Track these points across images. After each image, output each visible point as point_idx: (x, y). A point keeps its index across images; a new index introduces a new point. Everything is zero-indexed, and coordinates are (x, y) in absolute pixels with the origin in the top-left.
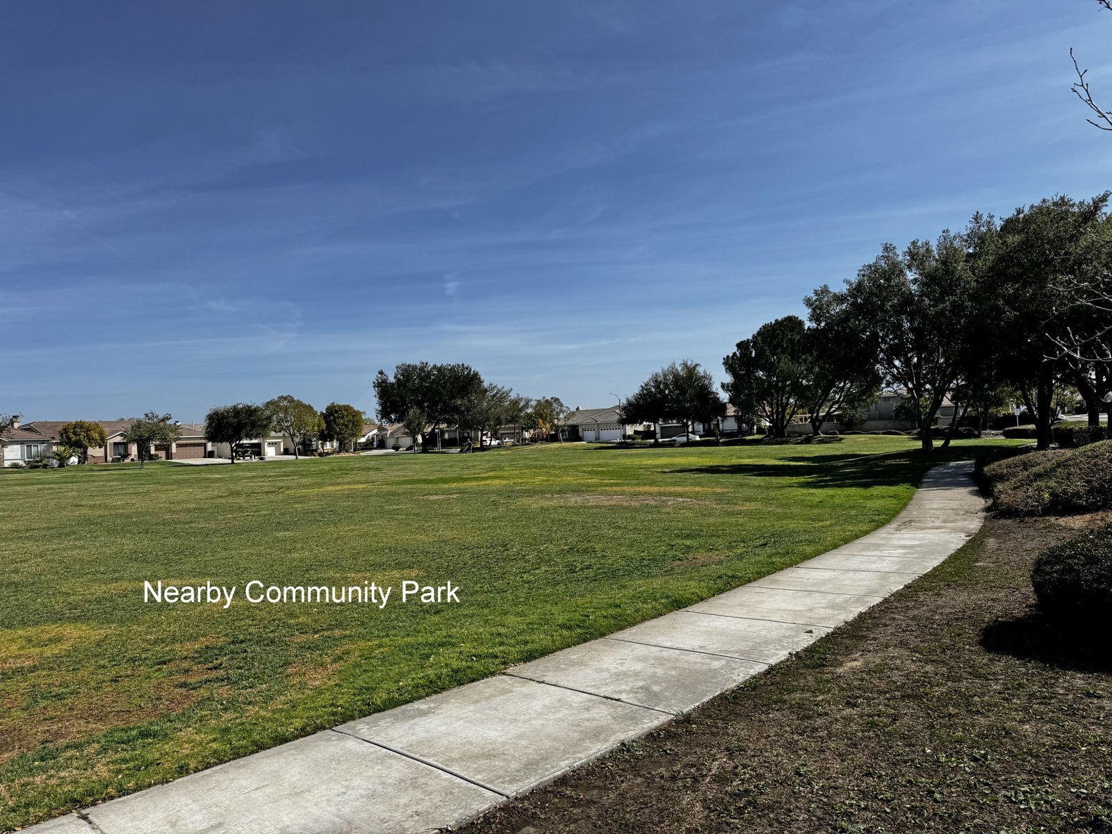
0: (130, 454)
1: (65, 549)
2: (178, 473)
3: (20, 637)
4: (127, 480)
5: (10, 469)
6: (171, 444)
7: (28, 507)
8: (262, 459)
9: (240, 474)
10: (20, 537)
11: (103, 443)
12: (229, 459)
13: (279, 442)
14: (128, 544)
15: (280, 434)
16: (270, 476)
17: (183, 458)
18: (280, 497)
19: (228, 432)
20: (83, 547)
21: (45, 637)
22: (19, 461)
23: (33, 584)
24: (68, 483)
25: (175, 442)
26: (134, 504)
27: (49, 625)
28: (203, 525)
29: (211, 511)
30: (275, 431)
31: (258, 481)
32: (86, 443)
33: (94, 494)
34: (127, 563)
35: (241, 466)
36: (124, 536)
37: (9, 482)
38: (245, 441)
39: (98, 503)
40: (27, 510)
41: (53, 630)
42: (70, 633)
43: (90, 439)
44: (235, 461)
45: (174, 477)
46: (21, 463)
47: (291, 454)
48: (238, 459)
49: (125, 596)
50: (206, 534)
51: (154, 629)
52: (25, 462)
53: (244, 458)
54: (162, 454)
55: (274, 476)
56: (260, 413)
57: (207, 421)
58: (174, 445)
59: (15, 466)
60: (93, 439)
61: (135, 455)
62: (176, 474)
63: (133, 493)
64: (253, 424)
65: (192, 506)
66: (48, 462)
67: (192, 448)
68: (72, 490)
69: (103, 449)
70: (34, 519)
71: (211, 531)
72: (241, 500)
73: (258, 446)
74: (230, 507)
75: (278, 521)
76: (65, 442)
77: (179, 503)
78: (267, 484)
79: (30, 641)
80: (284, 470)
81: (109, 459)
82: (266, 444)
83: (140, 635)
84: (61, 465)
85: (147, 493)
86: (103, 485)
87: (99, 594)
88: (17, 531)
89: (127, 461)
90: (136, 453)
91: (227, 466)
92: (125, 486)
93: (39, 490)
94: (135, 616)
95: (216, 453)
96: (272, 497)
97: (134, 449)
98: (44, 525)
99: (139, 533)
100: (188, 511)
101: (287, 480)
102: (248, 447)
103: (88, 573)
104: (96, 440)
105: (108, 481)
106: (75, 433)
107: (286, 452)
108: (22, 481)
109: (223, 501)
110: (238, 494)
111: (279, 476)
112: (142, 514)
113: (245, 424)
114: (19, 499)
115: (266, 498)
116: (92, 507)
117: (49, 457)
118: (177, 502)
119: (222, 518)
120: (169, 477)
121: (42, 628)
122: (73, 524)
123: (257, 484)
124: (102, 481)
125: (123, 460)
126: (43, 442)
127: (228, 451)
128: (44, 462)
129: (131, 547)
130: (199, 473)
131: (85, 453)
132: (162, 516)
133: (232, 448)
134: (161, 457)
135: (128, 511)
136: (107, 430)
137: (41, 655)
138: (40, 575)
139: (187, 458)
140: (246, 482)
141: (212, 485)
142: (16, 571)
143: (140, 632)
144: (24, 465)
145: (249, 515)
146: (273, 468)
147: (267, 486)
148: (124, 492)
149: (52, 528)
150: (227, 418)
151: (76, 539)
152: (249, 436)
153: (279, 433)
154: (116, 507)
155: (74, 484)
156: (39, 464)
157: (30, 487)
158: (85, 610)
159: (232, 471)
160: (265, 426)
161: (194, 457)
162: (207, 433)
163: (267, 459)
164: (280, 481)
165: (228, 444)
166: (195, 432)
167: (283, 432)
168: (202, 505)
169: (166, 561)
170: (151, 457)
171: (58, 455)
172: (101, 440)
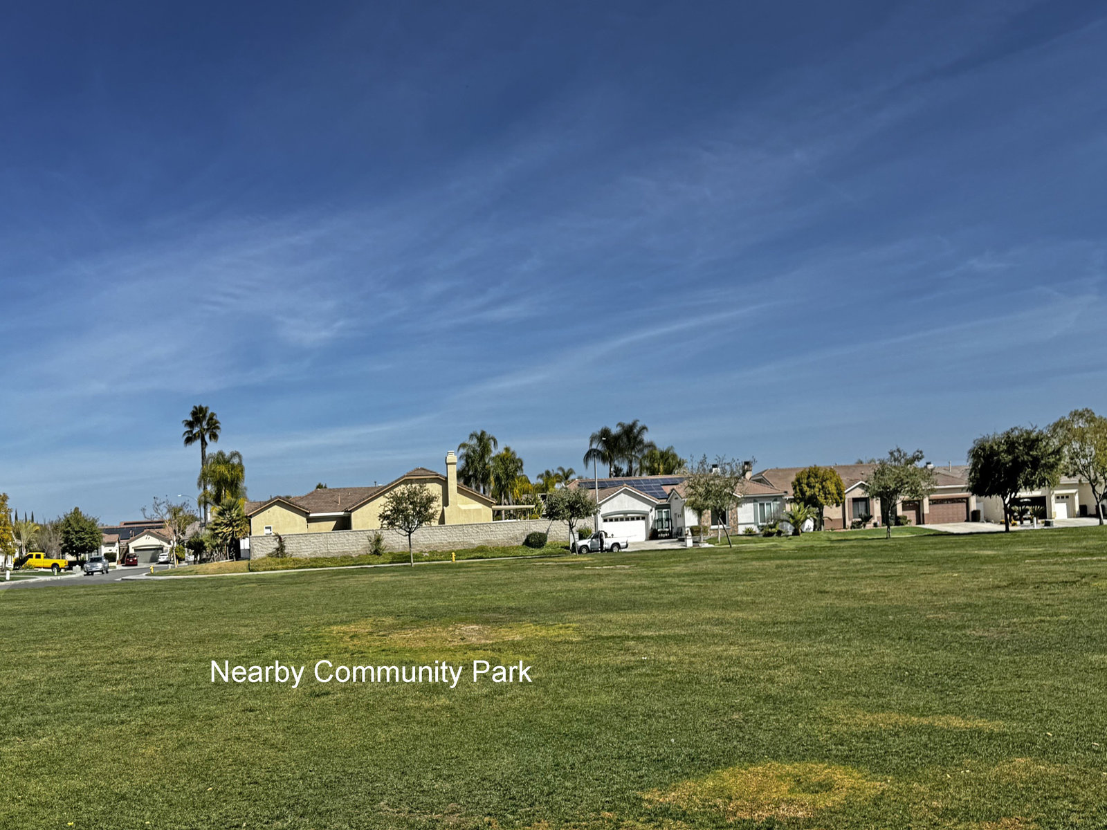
0: (872, 516)
1: (818, 655)
2: (935, 546)
3: (788, 774)
4: (873, 556)
5: (744, 538)
6: (922, 500)
7: (770, 591)
8: (1048, 524)
9: (1020, 549)
10: (768, 633)
11: (841, 498)
12: (1001, 523)
13: (1073, 495)
14: (889, 654)
15: (1075, 480)
16: (1064, 555)
17: (938, 522)
18: (1085, 593)
19: (1000, 477)
20: (836, 654)
21: (814, 779)
22: (752, 526)
23: (791, 701)
24: (806, 558)
25: (928, 495)
26: (886, 594)
27: (816, 763)
28: (980, 633)
29: (988, 609)
30: (1067, 474)
31: (1048, 563)
32: (821, 499)
33: (838, 575)
34: (892, 683)
35: (1019, 536)
36: (883, 642)
37: (746, 556)
38: (1024, 494)
39: (844, 589)
40: (770, 595)
41: (820, 771)
42: (842, 779)
43: (827, 494)
44: (1011, 528)
45: (931, 552)
46: (755, 529)
47: (1091, 516)
48: (1014, 524)
49: (897, 734)
50: (987, 648)
51: (940, 793)
52: (758, 527)
53: (1022, 523)
54: (911, 515)
55: (1071, 554)
56: (1044, 443)
57: (971, 461)
58: (926, 501)
59: (749, 533)
60: (829, 494)
61: (878, 517)
62: (931, 548)
63: (883, 576)
64: (1035, 463)
65: (962, 600)
66: (782, 527)
67: (950, 505)
68: (812, 569)
69: (840, 507)
70: (778, 608)
71: (992, 643)
72: (1027, 594)
73: (1041, 501)
74: (1014, 605)
75: (1088, 634)
76: (799, 498)
77: (945, 594)
78: (1062, 568)
79: (799, 782)
80: (1084, 543)
81: (849, 523)
82: (1053, 498)
83: (923, 799)
84: (796, 533)
85: (900, 577)
86: (846, 562)
87: (865, 726)
88: (763, 624)
89: (869, 526)
90: (880, 515)
91: (999, 535)
92: (872, 565)
93: (778, 567)
94: (913, 768)
95: (982, 515)
96: (1074, 592)
97: (876, 507)
98: (791, 618)
99: (900, 638)
100: (957, 608)
101: (1092, 562)
102: (1027, 504)
103: (848, 693)
104: (833, 494)
105: (851, 556)
106: (808, 485)
107: (1084, 512)
108: (758, 555)
109: (1002, 594)
110: (1023, 583)
111: (1077, 555)
112: (900, 609)
113: (1024, 463)
114: (759, 579)
115: (1063, 593)
116: (839, 595)
117: (782, 521)
118: (940, 593)
119: (1006, 622)
120: (925, 552)
121: (810, 765)
122: (821, 618)
123: (1047, 568)
124: (844, 556)
125: (865, 525)
126: (775, 498)
127: (1000, 512)
128: (778, 527)
129: (893, 659)
130: (963, 546)
131: (820, 514)
132: (925, 615)
133: (1006, 505)
134: (910, 521)
135: (882, 604)
136: (844, 479)
137: (814, 805)
138: (796, 688)
139: (944, 522)
140: (1032, 564)
141: (984, 567)
142: (771, 680)
143: (923, 794)
144: (758, 532)
145: (1044, 621)
146: (1067, 541)
147: (1061, 571)
148: (872, 574)
149: (799, 623)
150: (998, 454)
151: (827, 641)
152: (1029, 484)
153: (1072, 479)
154: (865, 597)
155: (814, 560)
156: (774, 530)
157: (767, 563)
158: (853, 748)
159: (1007, 544)
160: (1052, 467)
161: (953, 521)
162: (971, 480)
163: (1056, 525)
164: (1081, 563)
165: (999, 498)
166: (952, 479)
167: (1079, 476)
168: (974, 600)
169: (939, 687)
170: (899, 521)
171: (793, 517)
172: (839, 494)
